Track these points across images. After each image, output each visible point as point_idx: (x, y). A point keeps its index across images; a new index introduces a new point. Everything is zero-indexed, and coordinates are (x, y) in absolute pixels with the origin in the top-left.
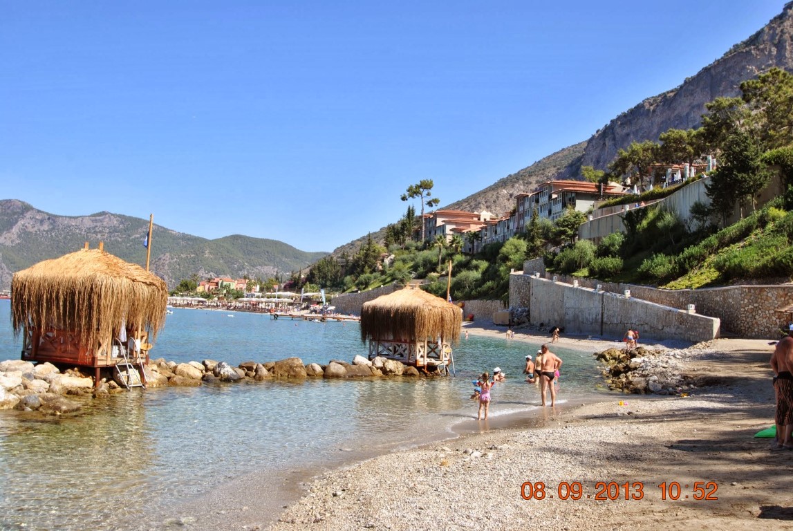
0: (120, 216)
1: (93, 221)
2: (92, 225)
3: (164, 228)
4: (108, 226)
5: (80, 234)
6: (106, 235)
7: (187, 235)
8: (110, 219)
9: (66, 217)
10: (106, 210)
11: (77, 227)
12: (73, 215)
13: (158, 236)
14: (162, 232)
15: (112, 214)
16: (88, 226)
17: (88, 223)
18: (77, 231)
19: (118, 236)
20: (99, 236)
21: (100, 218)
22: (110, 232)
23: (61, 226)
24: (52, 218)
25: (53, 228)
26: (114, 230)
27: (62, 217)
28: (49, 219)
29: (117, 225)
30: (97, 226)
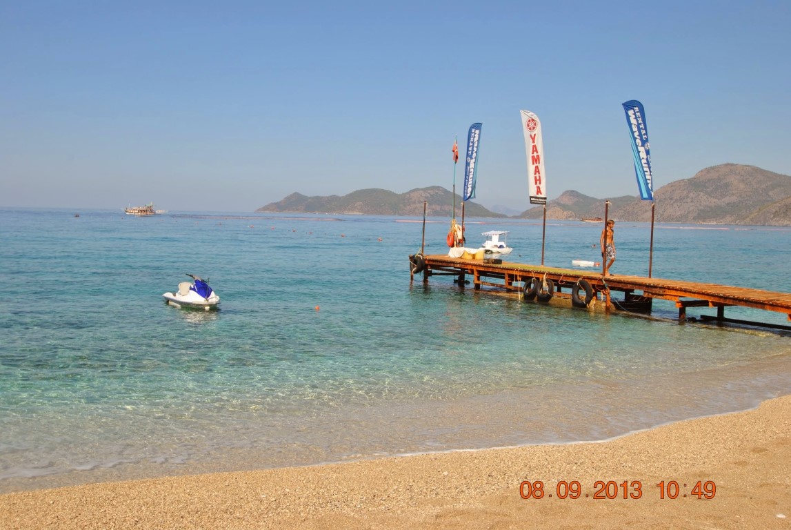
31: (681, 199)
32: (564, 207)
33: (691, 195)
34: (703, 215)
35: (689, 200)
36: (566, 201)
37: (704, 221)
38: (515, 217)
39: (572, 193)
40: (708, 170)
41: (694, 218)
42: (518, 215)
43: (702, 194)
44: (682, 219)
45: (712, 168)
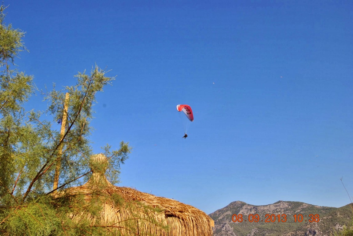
0: (288, 202)
1: (275, 206)
2: (275, 208)
3: (312, 205)
4: (283, 208)
5: (270, 214)
6: (283, 212)
7: (325, 207)
8: (283, 204)
9: (262, 206)
10: (281, 200)
11: (268, 210)
12: (265, 205)
13: (309, 210)
14: (311, 207)
15: (284, 202)
16: (273, 209)
17: (273, 208)
18: (268, 212)
19: (289, 212)
20: (279, 213)
21: (279, 204)
22: (284, 211)
23: (260, 211)
24: (255, 207)
25: (257, 212)
26: (286, 209)
27: (260, 206)
28: (254, 208)
29: (287, 207)
30: (277, 209)
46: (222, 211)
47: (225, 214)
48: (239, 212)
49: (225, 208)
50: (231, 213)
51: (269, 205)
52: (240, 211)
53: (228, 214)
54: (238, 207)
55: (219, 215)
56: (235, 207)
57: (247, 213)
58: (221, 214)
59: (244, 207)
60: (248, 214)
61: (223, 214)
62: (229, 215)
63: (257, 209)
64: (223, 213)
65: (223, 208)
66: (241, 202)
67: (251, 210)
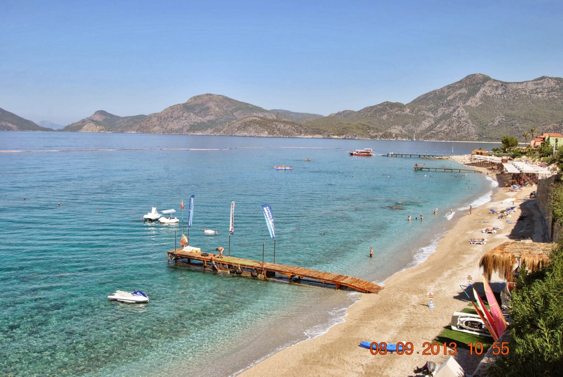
0: (556, 79)
1: (535, 84)
2: (535, 87)
4: (546, 87)
5: (525, 95)
6: (545, 94)
8: (549, 82)
9: (514, 83)
11: (523, 90)
12: (520, 81)
15: (550, 78)
16: (531, 89)
17: (531, 86)
18: (523, 93)
19: (555, 94)
20: (540, 95)
21: (541, 81)
22: (548, 92)
23: (511, 90)
24: (504, 85)
25: (505, 92)
26: (552, 90)
27: (512, 83)
28: (502, 85)
29: (554, 86)
30: (538, 88)
31: (178, 118)
32: (97, 123)
33: (185, 115)
34: (193, 128)
35: (184, 118)
36: (98, 118)
37: (194, 133)
38: (59, 130)
39: (102, 113)
40: (196, 98)
41: (187, 131)
42: (62, 128)
43: (192, 114)
44: (179, 131)
45: (198, 96)
46: (453, 87)
47: (458, 92)
48: (479, 90)
49: (458, 83)
50: (466, 91)
51: (525, 82)
52: (481, 90)
53: (462, 92)
54: (478, 84)
55: (448, 93)
56: (474, 83)
57: (490, 93)
58: (451, 92)
59: (487, 84)
60: (493, 93)
61: (455, 93)
62: (464, 94)
63: (506, 87)
64: (454, 91)
65: (455, 83)
66: (484, 75)
67: (497, 88)
